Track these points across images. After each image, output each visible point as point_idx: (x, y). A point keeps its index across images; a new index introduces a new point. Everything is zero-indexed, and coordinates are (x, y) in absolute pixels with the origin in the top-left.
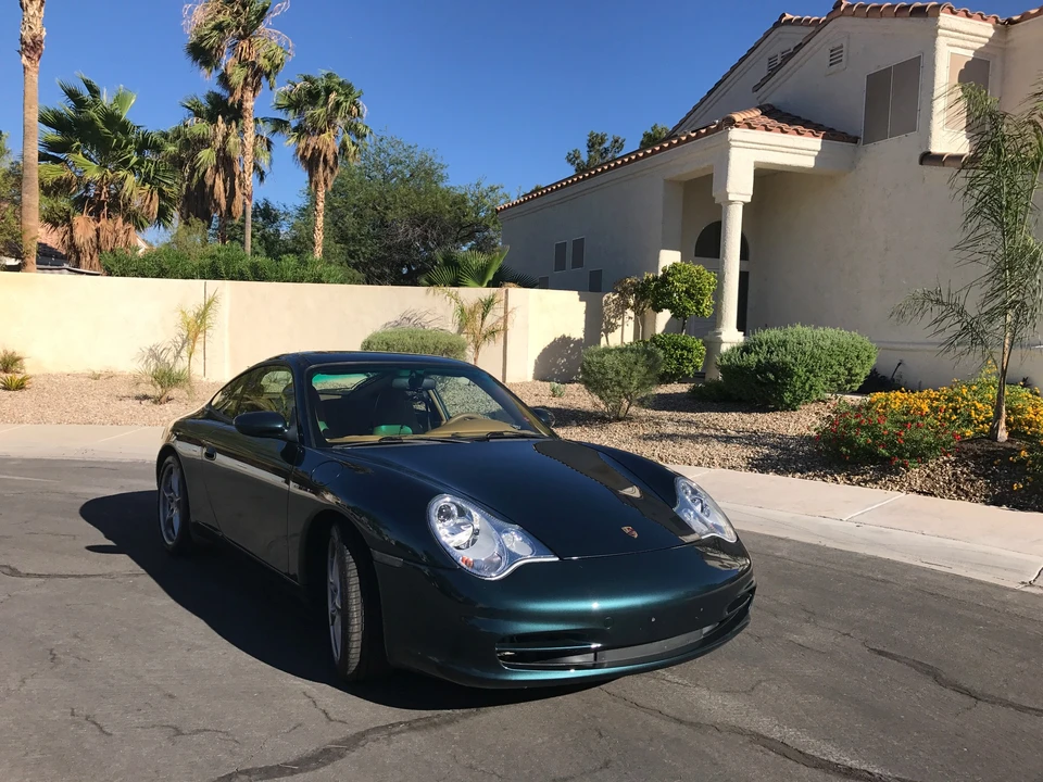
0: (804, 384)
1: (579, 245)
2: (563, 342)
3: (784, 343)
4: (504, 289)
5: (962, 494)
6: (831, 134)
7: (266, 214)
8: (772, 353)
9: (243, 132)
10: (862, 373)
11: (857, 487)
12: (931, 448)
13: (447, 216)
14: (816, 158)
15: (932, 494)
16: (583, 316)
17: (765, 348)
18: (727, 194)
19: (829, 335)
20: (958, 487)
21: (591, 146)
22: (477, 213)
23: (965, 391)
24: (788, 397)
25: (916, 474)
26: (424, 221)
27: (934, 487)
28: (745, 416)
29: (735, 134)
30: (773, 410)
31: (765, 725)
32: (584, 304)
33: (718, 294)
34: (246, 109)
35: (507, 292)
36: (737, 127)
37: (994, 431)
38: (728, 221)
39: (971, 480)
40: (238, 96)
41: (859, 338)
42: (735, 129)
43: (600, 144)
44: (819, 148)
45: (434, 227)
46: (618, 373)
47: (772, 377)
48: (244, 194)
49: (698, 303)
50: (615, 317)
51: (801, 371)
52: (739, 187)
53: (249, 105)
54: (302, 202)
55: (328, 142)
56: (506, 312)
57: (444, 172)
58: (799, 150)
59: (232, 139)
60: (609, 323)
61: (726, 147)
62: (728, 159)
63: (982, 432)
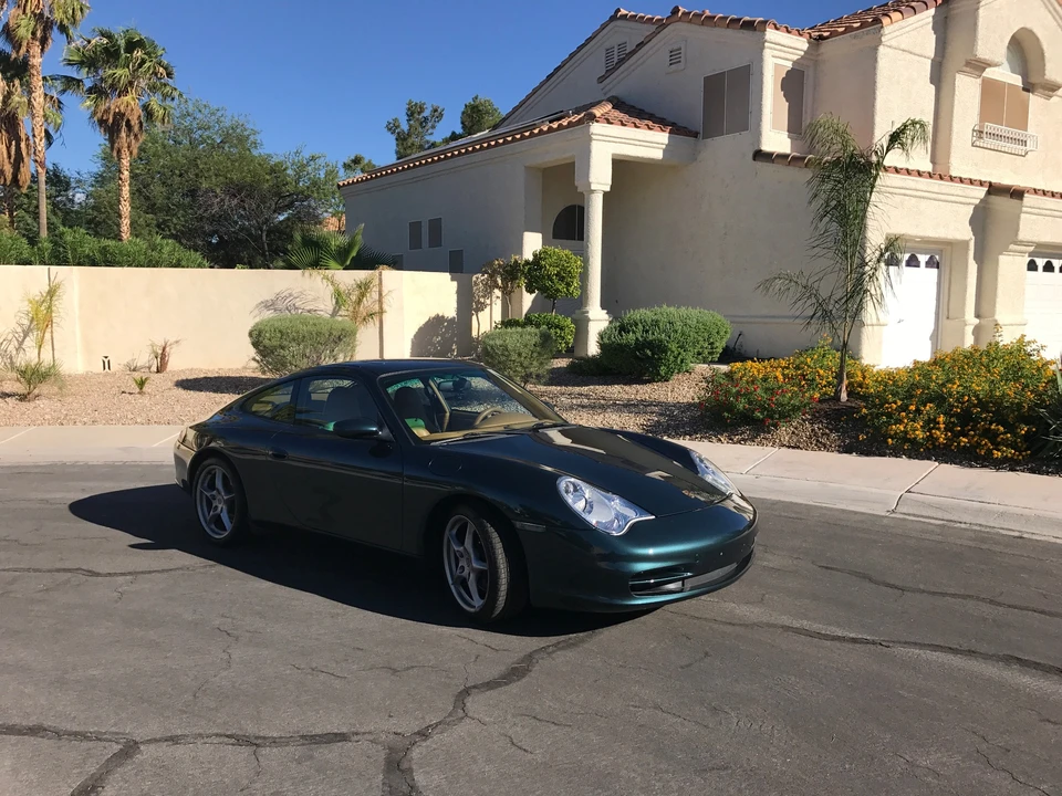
0: (676, 358)
1: (436, 225)
2: (436, 323)
3: (656, 323)
4: (377, 271)
5: (822, 446)
6: (676, 129)
7: (57, 180)
8: (647, 331)
9: (30, 92)
10: (720, 346)
11: (739, 445)
12: (795, 409)
13: (266, 186)
14: (665, 151)
15: (798, 447)
16: (455, 297)
17: (640, 326)
18: (589, 184)
19: (693, 314)
20: (818, 441)
21: (410, 115)
22: (297, 182)
23: (809, 360)
24: (663, 370)
25: (784, 432)
26: (239, 192)
27: (800, 442)
28: (627, 388)
29: (596, 128)
30: (649, 382)
32: (455, 284)
33: (584, 277)
34: (33, 66)
35: (380, 275)
36: (597, 121)
37: (838, 392)
38: (590, 210)
39: (826, 434)
40: (23, 51)
41: (719, 317)
42: (595, 124)
43: (419, 113)
44: (667, 142)
45: (249, 196)
46: (520, 355)
47: (649, 353)
48: (36, 161)
49: (568, 285)
50: (484, 297)
51: (673, 346)
52: (600, 177)
53: (36, 61)
54: (97, 167)
55: (130, 103)
56: (380, 294)
57: (258, 138)
58: (649, 143)
59: (16, 98)
60: (478, 302)
61: (588, 140)
62: (589, 152)
63: (825, 394)
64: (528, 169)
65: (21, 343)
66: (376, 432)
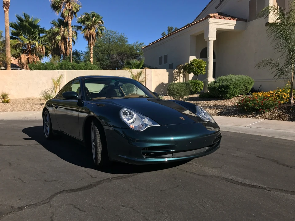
0: (233, 91)
1: (166, 57)
2: (162, 84)
3: (227, 79)
4: (144, 69)
5: (281, 119)
6: (239, 19)
7: (76, 54)
8: (223, 82)
9: (68, 30)
10: (250, 88)
11: (250, 118)
12: (271, 106)
13: (128, 53)
14: (235, 26)
15: (272, 119)
16: (168, 77)
17: (221, 81)
18: (209, 38)
19: (240, 77)
20: (280, 117)
21: (169, 31)
22: (137, 51)
23: (281, 90)
24: (228, 95)
25: (267, 114)
26: (121, 54)
27: (272, 117)
28: (216, 101)
29: (210, 20)
30: (224, 99)
31: (226, 175)
32: (168, 73)
33: (207, 68)
34: (69, 23)
35: (145, 70)
36: (211, 18)
37: (290, 101)
38: (209, 46)
39: (284, 115)
40: (66, 19)
41: (249, 77)
42: (210, 19)
43: (171, 30)
44: (235, 23)
45: (124, 56)
46: (178, 90)
47: (223, 89)
48: (70, 48)
49: (201, 70)
50: (177, 76)
51: (232, 87)
52: (212, 36)
53: (70, 22)
54: (86, 50)
55: (93, 31)
56: (145, 76)
57: (127, 40)
58: (230, 24)
59: (66, 32)
60: (175, 78)
61: (208, 24)
62: (209, 28)
63: (286, 101)
64: (191, 36)
65: (52, 92)
66: (76, 96)
